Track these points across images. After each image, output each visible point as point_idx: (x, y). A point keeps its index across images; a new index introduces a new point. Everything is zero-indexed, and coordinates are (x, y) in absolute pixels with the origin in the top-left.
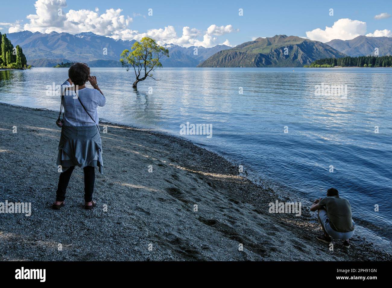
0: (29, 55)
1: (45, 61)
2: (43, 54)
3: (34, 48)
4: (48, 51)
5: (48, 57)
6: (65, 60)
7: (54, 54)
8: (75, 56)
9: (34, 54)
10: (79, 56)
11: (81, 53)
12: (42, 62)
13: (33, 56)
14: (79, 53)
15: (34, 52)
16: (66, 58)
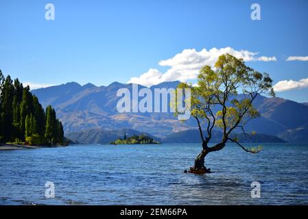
0: (71, 124)
1: (98, 133)
2: (95, 121)
3: (83, 111)
4: (105, 115)
5: (104, 127)
6: (131, 131)
7: (114, 120)
8: (148, 124)
9: (82, 121)
10: (157, 123)
11: (159, 119)
12: (94, 134)
13: (79, 125)
14: (155, 119)
15: (81, 117)
16: (134, 128)
